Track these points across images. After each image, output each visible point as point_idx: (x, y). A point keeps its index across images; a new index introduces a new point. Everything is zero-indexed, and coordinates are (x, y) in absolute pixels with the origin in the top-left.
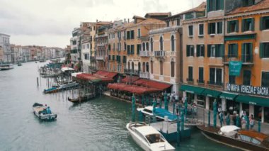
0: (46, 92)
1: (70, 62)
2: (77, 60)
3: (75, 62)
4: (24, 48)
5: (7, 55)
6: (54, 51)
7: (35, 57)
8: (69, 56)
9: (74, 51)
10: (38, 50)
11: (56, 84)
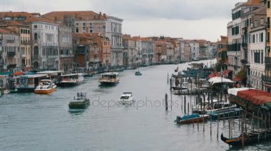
0: (180, 122)
1: (225, 67)
2: (240, 64)
3: (236, 67)
4: (145, 40)
5: (117, 52)
6: (197, 46)
7: (163, 57)
8: (224, 57)
9: (235, 47)
10: (169, 45)
11: (199, 107)
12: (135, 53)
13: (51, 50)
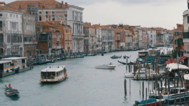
1: (181, 54)
4: (105, 28)
5: (78, 40)
6: (154, 33)
7: (122, 44)
8: (180, 43)
10: (128, 32)
11: (156, 93)
12: (95, 40)
13: (15, 38)
